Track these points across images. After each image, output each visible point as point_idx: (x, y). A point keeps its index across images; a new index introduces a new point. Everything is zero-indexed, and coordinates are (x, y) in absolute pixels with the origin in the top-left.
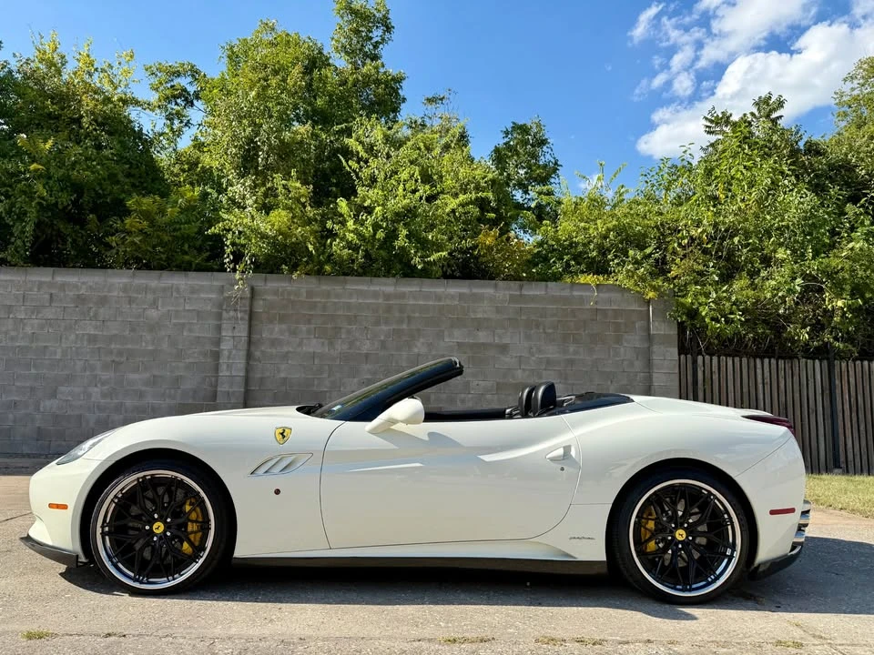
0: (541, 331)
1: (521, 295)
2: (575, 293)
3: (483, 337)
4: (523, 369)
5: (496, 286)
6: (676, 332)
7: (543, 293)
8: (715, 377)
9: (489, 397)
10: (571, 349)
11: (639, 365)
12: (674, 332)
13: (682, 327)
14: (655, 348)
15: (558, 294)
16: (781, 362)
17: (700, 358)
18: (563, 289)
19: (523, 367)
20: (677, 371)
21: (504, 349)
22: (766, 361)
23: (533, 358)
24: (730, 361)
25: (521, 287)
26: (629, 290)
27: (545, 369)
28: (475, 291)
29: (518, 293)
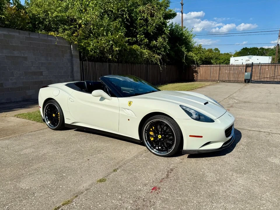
0: (39, 52)
1: (29, 37)
2: (49, 39)
3: (16, 53)
4: (34, 67)
5: (19, 33)
6: (79, 54)
7: (38, 37)
8: (87, 67)
9: (22, 77)
10: (49, 59)
11: (69, 64)
12: (78, 54)
13: (80, 53)
14: (74, 59)
15: (43, 38)
16: (101, 63)
17: (84, 62)
18: (45, 37)
19: (33, 66)
20: (79, 66)
21: (26, 58)
22: (98, 63)
23: (37, 62)
24: (90, 63)
25: (29, 34)
26: (65, 39)
27: (42, 66)
28: (11, 33)
29: (28, 36)
